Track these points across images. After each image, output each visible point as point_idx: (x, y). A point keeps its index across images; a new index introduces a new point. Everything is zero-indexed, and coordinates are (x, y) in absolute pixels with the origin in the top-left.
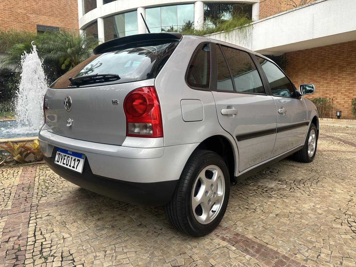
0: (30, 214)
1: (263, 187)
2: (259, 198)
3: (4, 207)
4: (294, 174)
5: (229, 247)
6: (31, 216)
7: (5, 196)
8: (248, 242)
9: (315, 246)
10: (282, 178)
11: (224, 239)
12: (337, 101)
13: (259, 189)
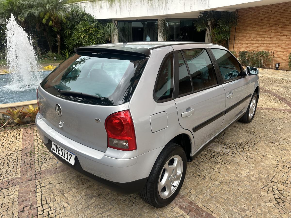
0: (36, 182)
1: (212, 151)
2: (208, 163)
3: (15, 175)
4: (236, 137)
5: (185, 215)
6: (37, 185)
7: (14, 162)
8: (199, 210)
9: (246, 214)
10: (227, 141)
11: (181, 208)
12: (277, 54)
13: (209, 154)
